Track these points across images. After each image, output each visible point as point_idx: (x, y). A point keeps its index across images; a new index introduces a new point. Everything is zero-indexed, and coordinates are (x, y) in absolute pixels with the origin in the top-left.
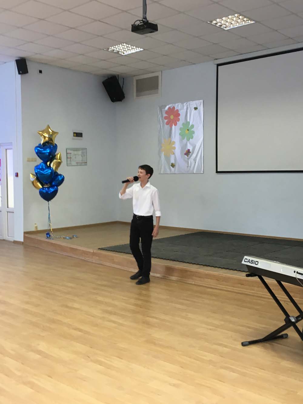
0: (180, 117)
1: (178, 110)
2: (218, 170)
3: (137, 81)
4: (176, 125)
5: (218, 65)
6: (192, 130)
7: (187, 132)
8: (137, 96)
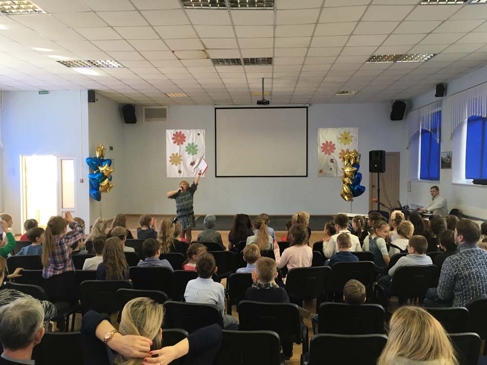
0: (185, 139)
1: (184, 134)
2: (217, 175)
3: (146, 109)
4: (182, 144)
5: (216, 109)
6: (197, 148)
7: (192, 149)
8: (146, 121)
